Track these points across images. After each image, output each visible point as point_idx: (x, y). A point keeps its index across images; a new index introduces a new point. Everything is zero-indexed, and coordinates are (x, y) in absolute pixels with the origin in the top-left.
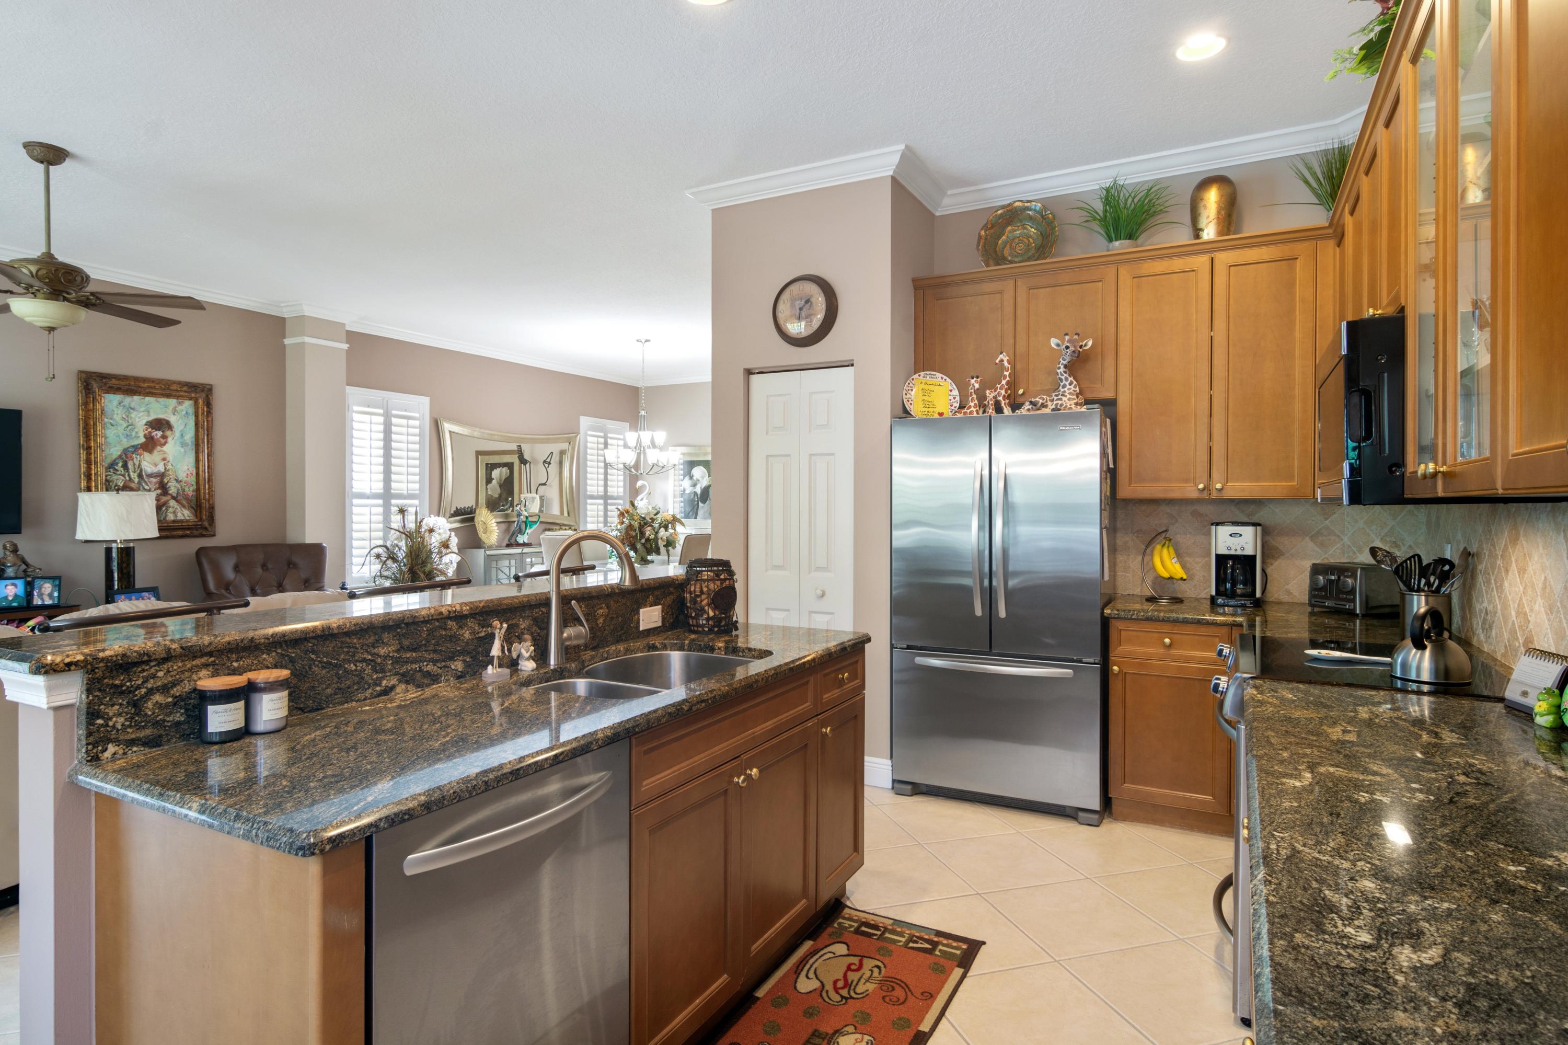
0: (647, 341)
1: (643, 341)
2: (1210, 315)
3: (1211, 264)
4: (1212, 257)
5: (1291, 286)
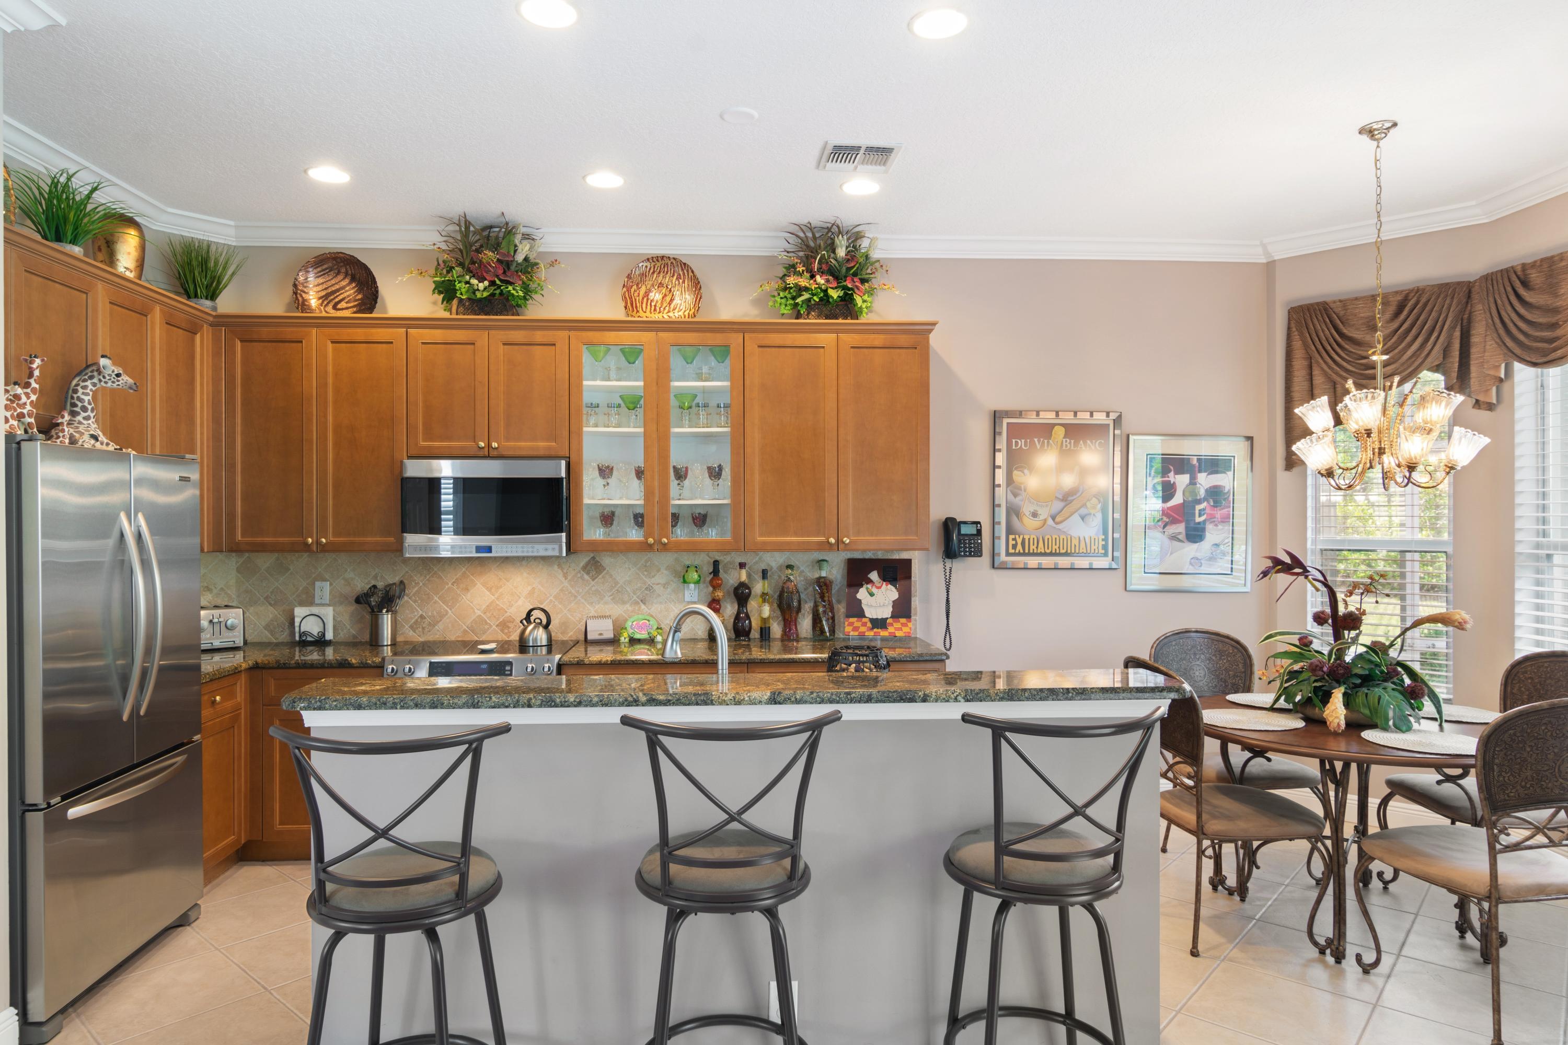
2: (158, 368)
3: (157, 315)
4: (157, 309)
5: (192, 357)
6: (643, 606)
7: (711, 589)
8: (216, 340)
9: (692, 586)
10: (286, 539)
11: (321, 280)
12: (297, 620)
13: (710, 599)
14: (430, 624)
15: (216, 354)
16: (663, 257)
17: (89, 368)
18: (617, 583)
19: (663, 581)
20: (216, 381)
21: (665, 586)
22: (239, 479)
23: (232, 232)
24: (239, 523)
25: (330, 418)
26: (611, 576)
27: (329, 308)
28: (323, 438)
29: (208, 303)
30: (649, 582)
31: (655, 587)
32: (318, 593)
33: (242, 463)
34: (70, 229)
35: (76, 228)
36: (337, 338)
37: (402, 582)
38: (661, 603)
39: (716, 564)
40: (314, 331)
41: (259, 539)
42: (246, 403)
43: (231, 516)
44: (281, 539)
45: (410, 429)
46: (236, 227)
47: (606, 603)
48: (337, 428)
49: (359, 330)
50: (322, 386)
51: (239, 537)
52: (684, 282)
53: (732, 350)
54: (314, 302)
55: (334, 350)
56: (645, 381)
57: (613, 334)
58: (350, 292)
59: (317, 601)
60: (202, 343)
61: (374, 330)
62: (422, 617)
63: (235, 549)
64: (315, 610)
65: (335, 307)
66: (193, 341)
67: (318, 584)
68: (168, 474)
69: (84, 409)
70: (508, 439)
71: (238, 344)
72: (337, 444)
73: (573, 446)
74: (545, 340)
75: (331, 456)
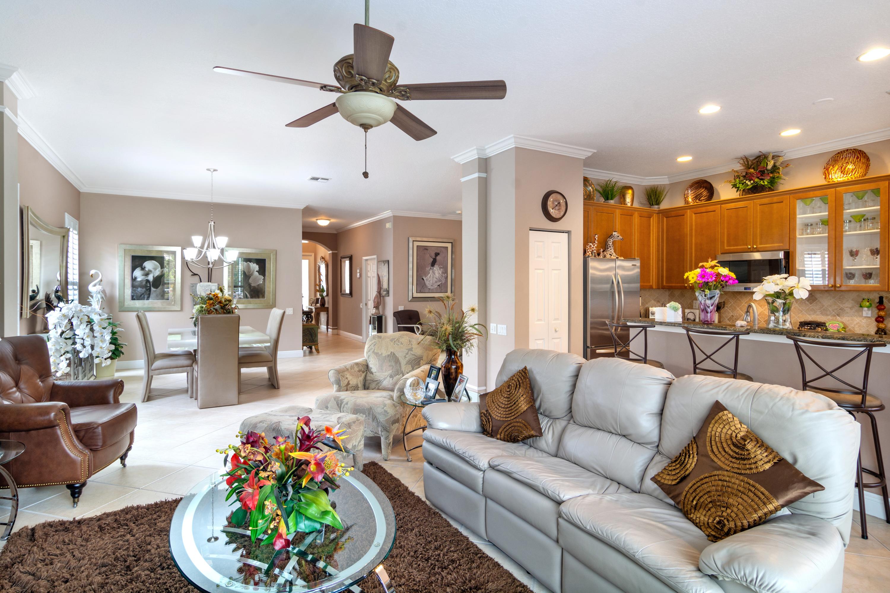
0: (215, 170)
1: (212, 170)
2: (636, 231)
3: (636, 215)
4: (636, 213)
5: (650, 226)
6: (838, 318)
7: (878, 311)
8: (659, 218)
9: (866, 309)
10: (679, 285)
11: (692, 192)
12: (686, 314)
13: (877, 316)
14: (736, 319)
15: (658, 223)
16: (847, 150)
17: (611, 236)
18: (823, 306)
19: (850, 306)
20: (658, 232)
21: (851, 308)
22: (665, 264)
23: (667, 179)
24: (665, 279)
25: (693, 241)
26: (820, 303)
27: (697, 201)
28: (691, 248)
29: (656, 206)
30: (841, 306)
31: (845, 309)
32: (694, 305)
33: (666, 259)
34: (610, 196)
35: (612, 195)
36: (696, 212)
37: (724, 302)
38: (848, 316)
39: (881, 298)
40: (688, 211)
41: (670, 285)
42: (667, 238)
43: (662, 276)
44: (677, 285)
45: (722, 243)
46: (668, 178)
47: (818, 315)
48: (696, 244)
49: (704, 208)
50: (691, 230)
51: (665, 284)
52: (860, 160)
53: (881, 190)
54: (690, 200)
55: (695, 217)
56: (829, 212)
57: (811, 193)
58: (705, 193)
59: (694, 308)
60: (654, 221)
61: (709, 207)
62: (732, 316)
63: (663, 288)
64: (692, 311)
65: (699, 200)
66: (650, 220)
67: (694, 301)
68: (628, 264)
69: (610, 247)
70: (761, 244)
71: (665, 219)
72: (696, 251)
73: (791, 245)
74: (778, 201)
75: (694, 255)
